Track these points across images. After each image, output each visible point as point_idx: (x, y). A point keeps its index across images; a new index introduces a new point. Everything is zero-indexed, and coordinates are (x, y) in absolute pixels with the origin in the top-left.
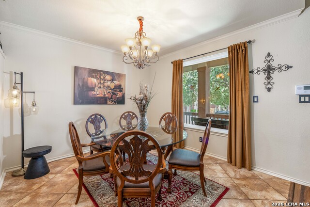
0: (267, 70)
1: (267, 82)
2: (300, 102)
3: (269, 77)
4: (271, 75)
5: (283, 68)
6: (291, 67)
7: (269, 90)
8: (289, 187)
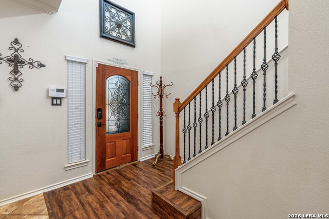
0: (13, 61)
1: (13, 78)
2: (53, 104)
3: (16, 71)
4: (19, 69)
5: (36, 64)
6: (44, 66)
7: (16, 88)
8: (44, 201)
